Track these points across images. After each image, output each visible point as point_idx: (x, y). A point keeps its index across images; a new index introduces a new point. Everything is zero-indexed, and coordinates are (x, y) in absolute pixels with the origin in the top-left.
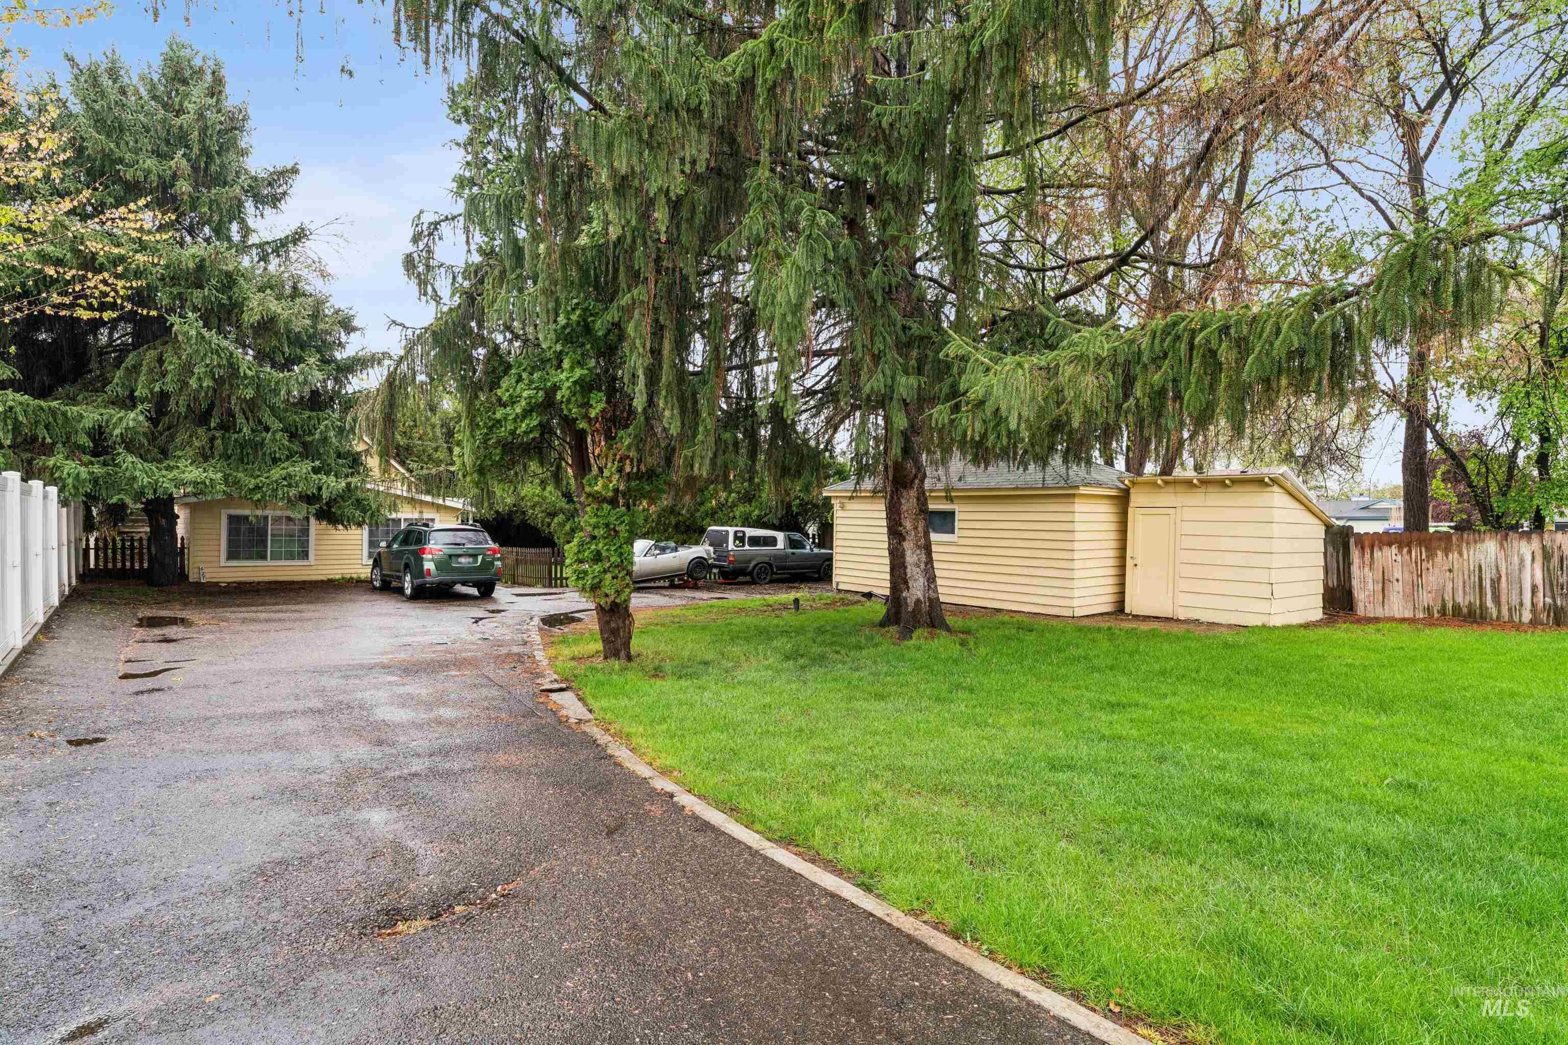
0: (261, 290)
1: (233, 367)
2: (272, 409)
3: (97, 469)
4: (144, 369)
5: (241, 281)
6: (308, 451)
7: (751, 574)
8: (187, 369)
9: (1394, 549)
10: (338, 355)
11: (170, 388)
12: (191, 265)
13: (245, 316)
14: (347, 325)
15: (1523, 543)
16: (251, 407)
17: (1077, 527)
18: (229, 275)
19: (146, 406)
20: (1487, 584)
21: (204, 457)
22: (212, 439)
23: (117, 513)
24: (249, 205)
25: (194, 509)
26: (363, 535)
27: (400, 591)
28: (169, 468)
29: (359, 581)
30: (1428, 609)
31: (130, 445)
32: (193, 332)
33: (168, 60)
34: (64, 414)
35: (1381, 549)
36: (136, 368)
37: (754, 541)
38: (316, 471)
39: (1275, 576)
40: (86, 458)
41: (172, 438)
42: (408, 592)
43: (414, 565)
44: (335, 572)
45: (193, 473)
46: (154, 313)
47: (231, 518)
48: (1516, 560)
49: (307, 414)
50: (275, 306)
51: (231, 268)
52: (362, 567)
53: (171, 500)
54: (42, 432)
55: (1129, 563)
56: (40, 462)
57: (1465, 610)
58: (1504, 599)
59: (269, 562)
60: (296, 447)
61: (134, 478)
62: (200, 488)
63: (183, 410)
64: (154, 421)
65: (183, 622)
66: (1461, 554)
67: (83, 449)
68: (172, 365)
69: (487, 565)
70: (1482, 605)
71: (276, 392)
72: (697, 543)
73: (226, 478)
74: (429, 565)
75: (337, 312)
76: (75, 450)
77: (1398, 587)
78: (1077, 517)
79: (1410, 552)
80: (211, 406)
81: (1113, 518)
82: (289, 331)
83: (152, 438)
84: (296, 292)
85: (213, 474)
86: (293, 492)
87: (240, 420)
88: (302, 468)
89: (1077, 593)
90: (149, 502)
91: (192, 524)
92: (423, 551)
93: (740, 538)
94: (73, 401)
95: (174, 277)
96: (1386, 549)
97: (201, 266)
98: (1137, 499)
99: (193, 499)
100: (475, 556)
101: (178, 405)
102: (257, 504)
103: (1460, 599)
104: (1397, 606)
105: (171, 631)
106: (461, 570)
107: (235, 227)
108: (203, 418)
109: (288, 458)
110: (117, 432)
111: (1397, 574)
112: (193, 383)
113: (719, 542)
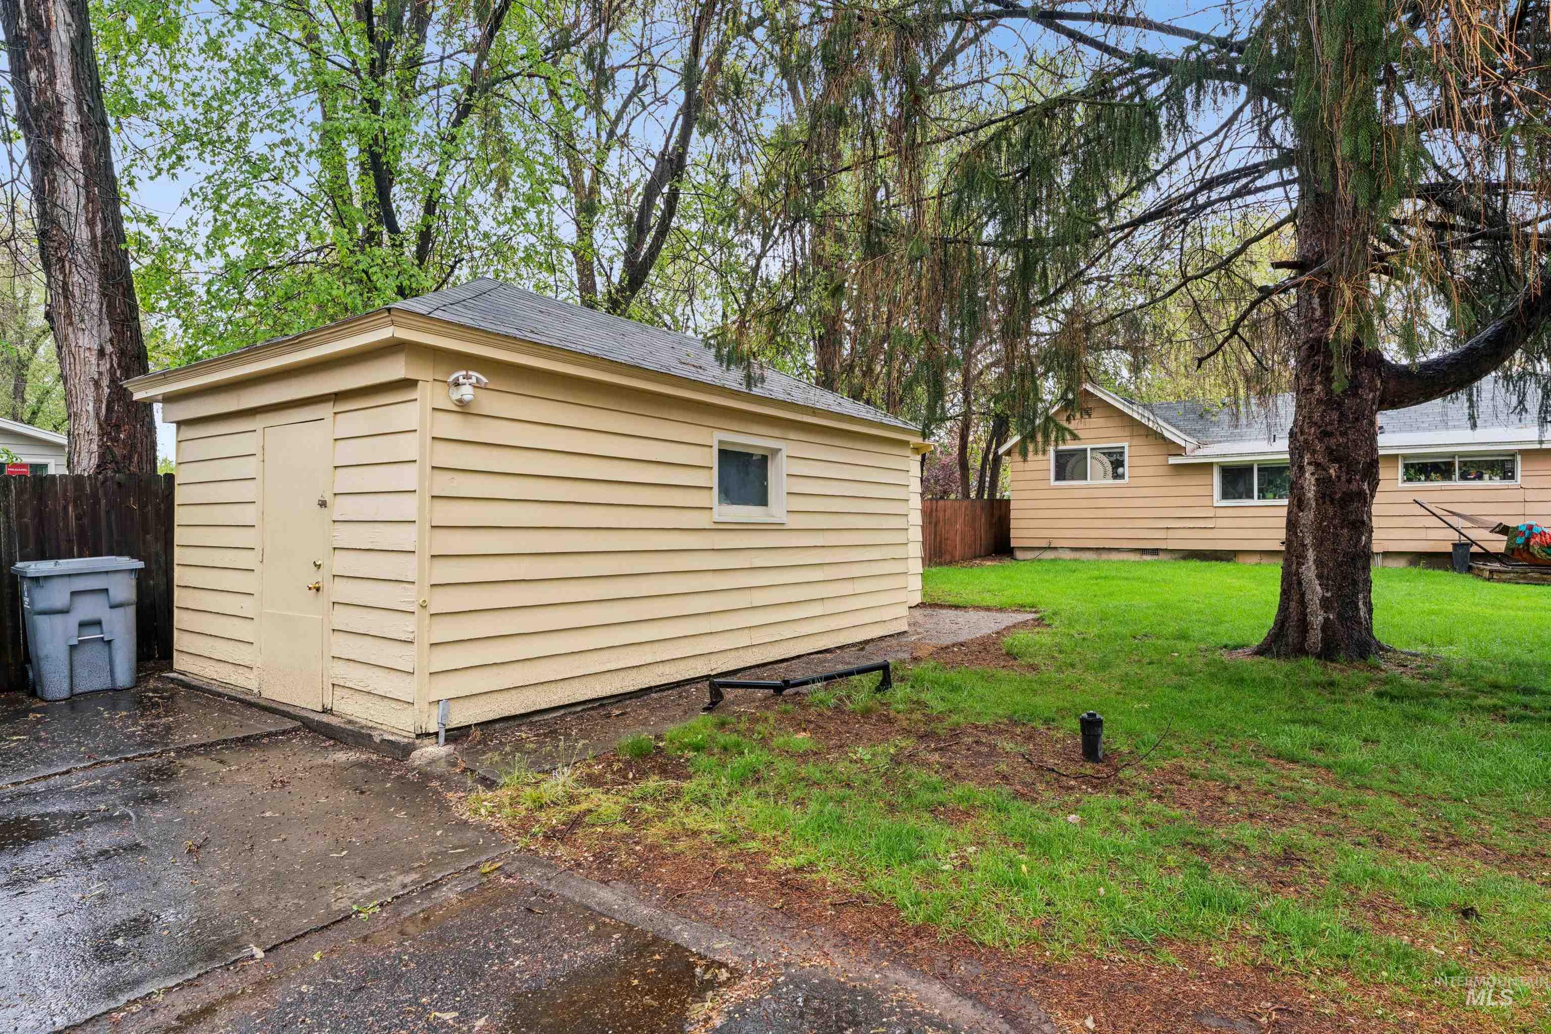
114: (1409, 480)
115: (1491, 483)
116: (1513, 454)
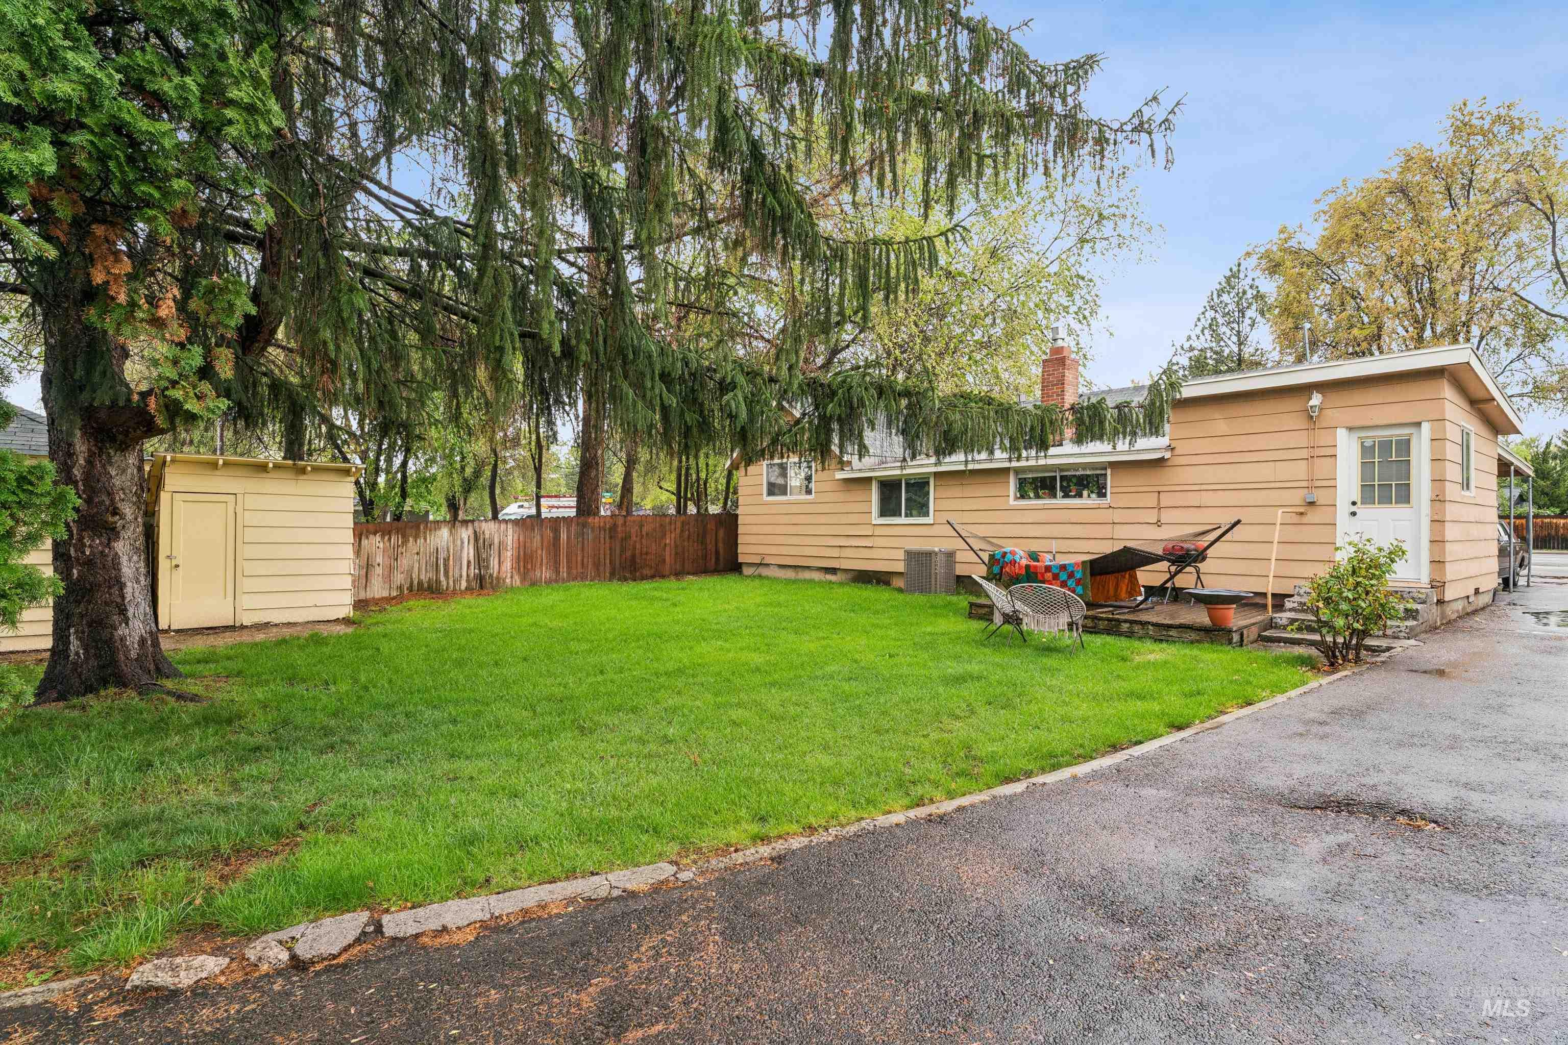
15: (464, 530)
20: (441, 562)
30: (400, 588)
35: (367, 538)
48: (459, 543)
57: (426, 585)
58: (451, 574)
66: (425, 539)
70: (438, 581)
77: (379, 570)
79: (390, 539)
96: (371, 537)
98: (174, 481)
103: (422, 577)
111: (379, 559)
114: (1022, 497)
115: (1089, 500)
116: (1104, 466)
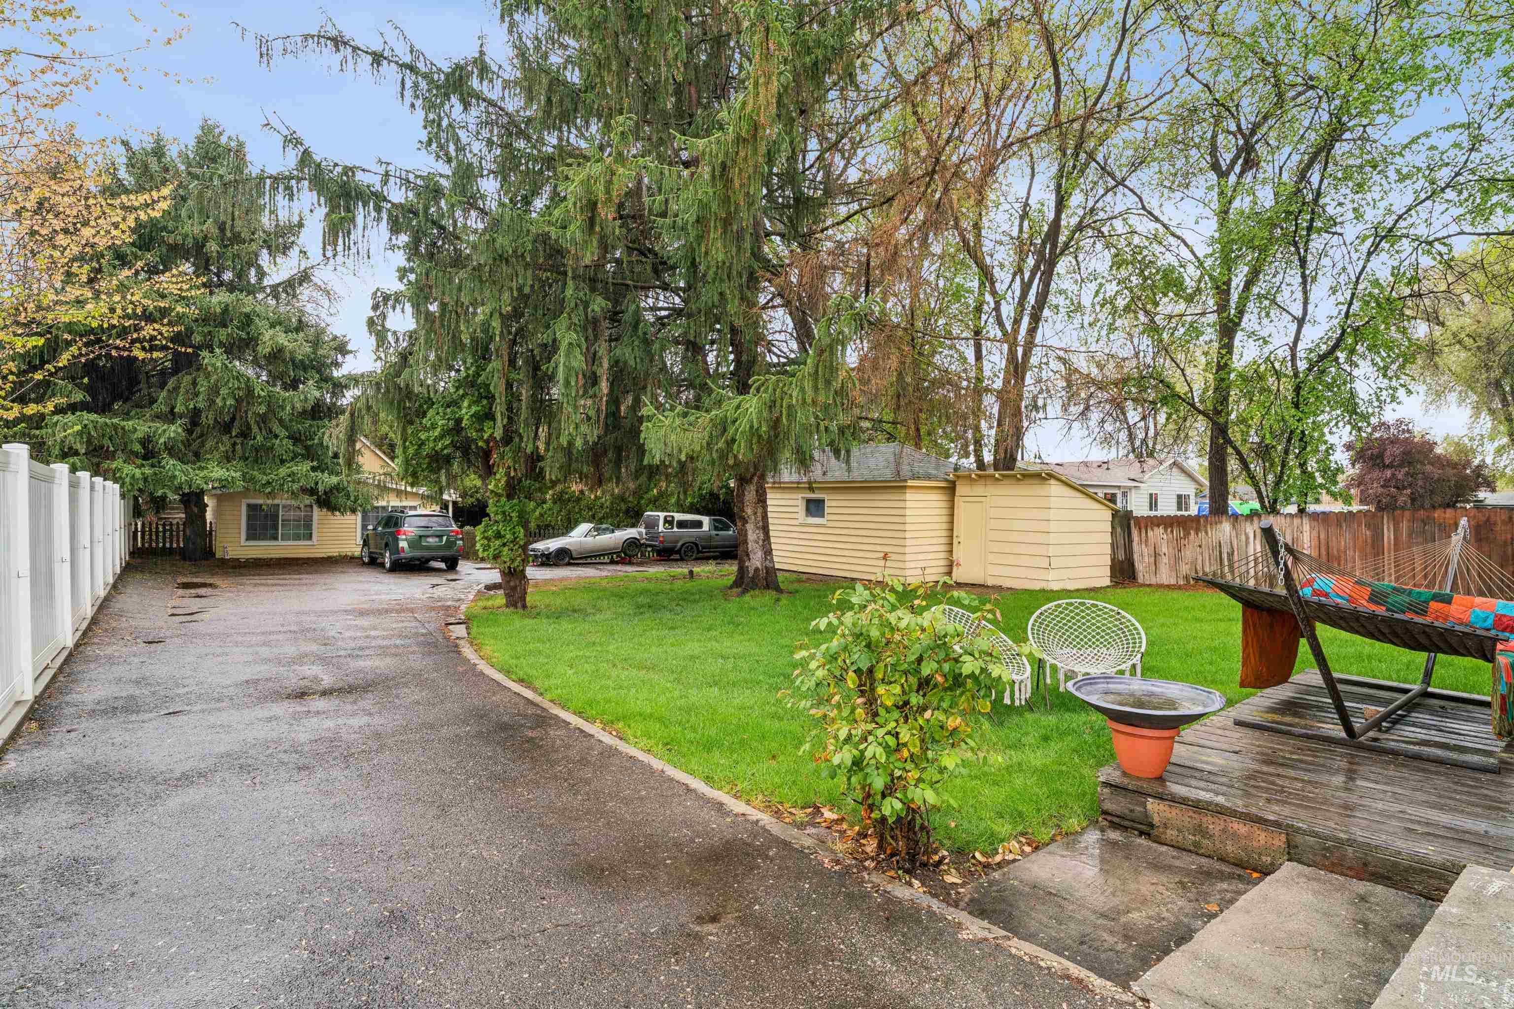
0: (272, 326)
1: (250, 391)
2: (281, 421)
3: (148, 471)
4: (182, 390)
5: (257, 320)
6: (310, 453)
7: (678, 552)
8: (215, 390)
9: (1161, 530)
10: (336, 374)
11: (201, 405)
12: (218, 310)
13: (260, 348)
14: (342, 348)
15: (1248, 524)
16: (263, 420)
17: (908, 512)
18: (247, 316)
19: (183, 421)
20: (1225, 556)
21: (227, 458)
22: (234, 445)
23: (159, 504)
24: (264, 255)
25: (220, 499)
26: (357, 519)
27: (382, 565)
28: (201, 468)
29: (352, 558)
30: (1186, 578)
31: (171, 450)
32: (219, 364)
33: (200, 141)
34: (123, 428)
35: (1152, 529)
36: (176, 389)
37: (682, 524)
38: (314, 469)
39: (1051, 551)
40: (139, 462)
41: (203, 445)
42: (388, 565)
43: (391, 544)
44: (333, 550)
45: (218, 473)
46: (190, 350)
47: (249, 506)
48: (1243, 538)
49: (308, 423)
50: (282, 339)
51: (247, 310)
52: (354, 547)
53: (202, 492)
54: (106, 442)
55: (955, 541)
56: (105, 465)
57: (1211, 579)
58: (1236, 568)
59: (280, 542)
60: (299, 450)
61: (175, 477)
62: (224, 484)
63: (211, 422)
64: (189, 432)
65: (210, 585)
66: (1207, 534)
67: (136, 455)
68: (203, 387)
69: (450, 544)
70: (1223, 576)
71: (283, 408)
72: (633, 526)
73: (244, 475)
74: (403, 544)
75: (335, 338)
76: (131, 456)
77: (1165, 560)
78: (908, 504)
79: (1172, 533)
80: (233, 419)
81: (944, 504)
82: (293, 360)
83: (187, 444)
84: (301, 326)
85: (233, 473)
86: (296, 486)
87: (255, 429)
88: (303, 467)
89: (908, 565)
90: (184, 495)
91: (218, 512)
92: (399, 533)
93: (669, 522)
94: (127, 416)
95: (206, 318)
96: (1156, 530)
97: (225, 311)
98: (961, 489)
99: (218, 492)
100: (440, 537)
101: (208, 419)
102: (270, 495)
103: (1207, 570)
104: (1165, 576)
105: (202, 591)
106: (428, 548)
107: (253, 272)
108: (226, 428)
109: (293, 459)
110: (162, 440)
111: (1164, 550)
112: (219, 401)
113: (651, 525)
